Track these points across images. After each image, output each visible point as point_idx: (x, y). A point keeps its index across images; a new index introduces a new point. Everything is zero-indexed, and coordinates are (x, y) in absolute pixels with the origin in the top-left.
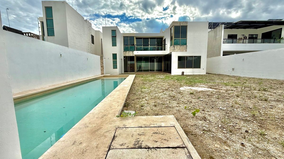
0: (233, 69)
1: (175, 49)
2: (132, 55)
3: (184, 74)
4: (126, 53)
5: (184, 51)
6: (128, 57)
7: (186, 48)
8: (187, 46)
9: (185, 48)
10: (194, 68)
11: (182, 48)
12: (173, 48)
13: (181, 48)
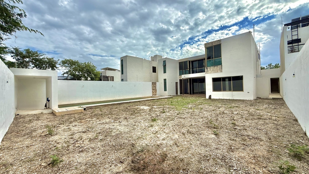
1: (208, 71)
4: (181, 77)
5: (219, 71)
7: (221, 68)
8: (222, 66)
10: (234, 91)
11: (216, 68)
12: (206, 70)
13: (214, 69)
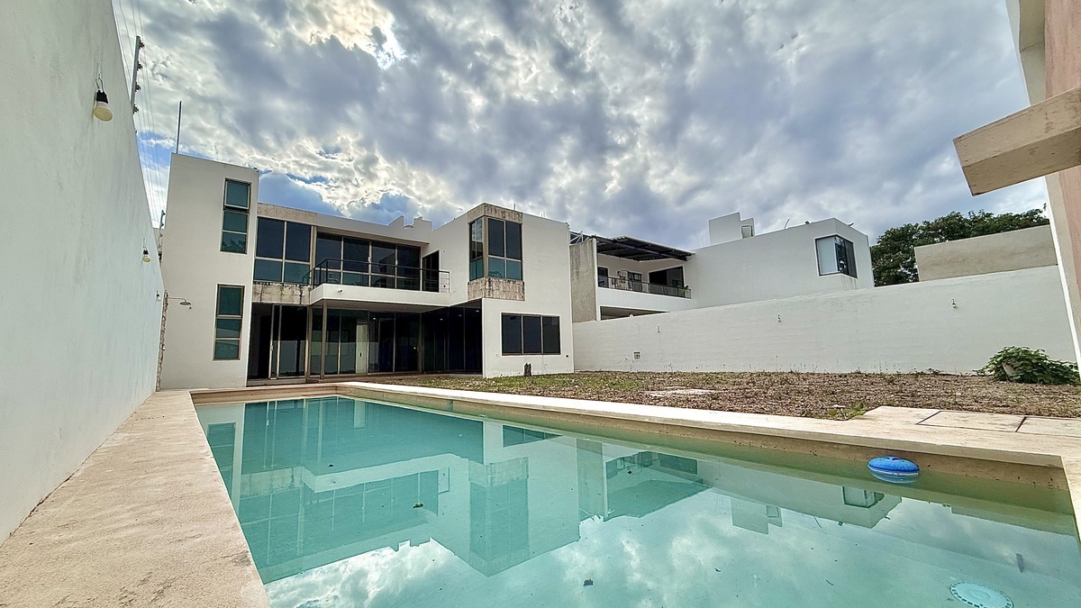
0: (637, 355)
1: (494, 289)
2: (296, 302)
3: (534, 372)
4: (269, 289)
5: (518, 297)
6: (277, 307)
7: (523, 289)
8: (524, 283)
9: (519, 289)
10: (546, 352)
11: (512, 288)
12: (487, 287)
13: (508, 289)
